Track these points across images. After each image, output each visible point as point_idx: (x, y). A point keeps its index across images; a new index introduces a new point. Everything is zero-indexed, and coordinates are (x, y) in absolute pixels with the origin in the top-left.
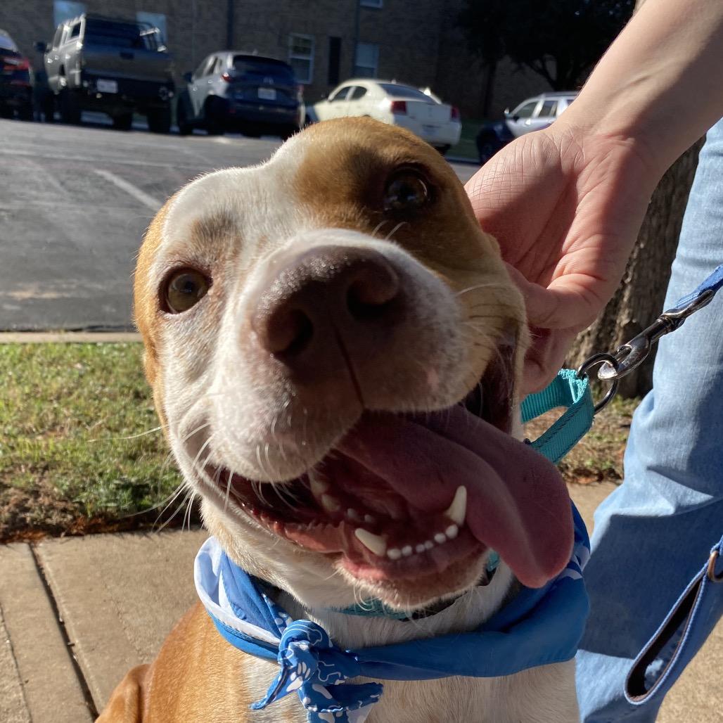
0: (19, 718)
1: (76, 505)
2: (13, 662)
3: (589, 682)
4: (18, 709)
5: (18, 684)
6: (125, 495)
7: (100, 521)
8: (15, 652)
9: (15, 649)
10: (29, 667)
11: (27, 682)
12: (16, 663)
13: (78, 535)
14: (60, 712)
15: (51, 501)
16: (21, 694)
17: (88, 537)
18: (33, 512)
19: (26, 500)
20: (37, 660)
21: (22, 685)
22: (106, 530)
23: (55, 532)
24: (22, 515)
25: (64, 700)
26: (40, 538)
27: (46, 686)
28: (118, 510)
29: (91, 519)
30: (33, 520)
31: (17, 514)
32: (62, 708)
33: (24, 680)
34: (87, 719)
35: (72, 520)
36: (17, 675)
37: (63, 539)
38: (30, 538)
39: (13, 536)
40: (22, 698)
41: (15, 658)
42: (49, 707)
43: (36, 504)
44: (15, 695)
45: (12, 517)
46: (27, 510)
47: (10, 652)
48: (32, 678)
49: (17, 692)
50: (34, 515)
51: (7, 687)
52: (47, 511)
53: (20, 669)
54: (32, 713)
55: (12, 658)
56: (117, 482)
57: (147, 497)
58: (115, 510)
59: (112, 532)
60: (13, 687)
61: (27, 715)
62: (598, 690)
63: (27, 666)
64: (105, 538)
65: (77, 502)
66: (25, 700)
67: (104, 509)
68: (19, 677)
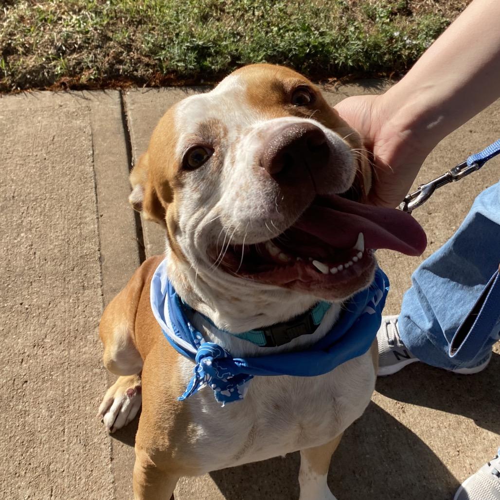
0: (92, 244)
1: (156, 61)
2: (94, 199)
3: (452, 308)
4: (93, 238)
5: (95, 217)
6: (192, 56)
7: (172, 76)
8: (97, 189)
9: (98, 187)
10: (104, 203)
11: (101, 216)
12: (97, 199)
13: (156, 87)
14: (119, 244)
15: (139, 56)
16: (96, 226)
17: (162, 89)
18: (125, 65)
19: (122, 53)
20: (111, 199)
21: (98, 218)
22: (176, 84)
23: (139, 82)
24: (117, 66)
25: (123, 234)
26: (129, 87)
27: (114, 221)
28: (186, 69)
29: (166, 74)
30: (124, 71)
31: (114, 65)
32: (121, 241)
33: (100, 214)
34: (136, 251)
35: (153, 74)
36: (95, 210)
37: (144, 89)
38: (121, 86)
39: (109, 84)
40: (96, 229)
41: (97, 195)
42: (113, 239)
43: (128, 57)
44: (92, 226)
45: (110, 67)
46: (121, 62)
47: (94, 189)
48: (106, 213)
49: (94, 225)
50: (125, 67)
51: (88, 219)
52: (135, 64)
53: (98, 205)
54: (101, 242)
55: (95, 195)
56: (188, 44)
57: (208, 59)
58: (184, 69)
59: (180, 86)
60: (92, 219)
61: (98, 243)
62: (456, 316)
63: (104, 202)
64: (174, 91)
65: (157, 59)
66: (98, 231)
67: (175, 67)
68: (97, 211)
